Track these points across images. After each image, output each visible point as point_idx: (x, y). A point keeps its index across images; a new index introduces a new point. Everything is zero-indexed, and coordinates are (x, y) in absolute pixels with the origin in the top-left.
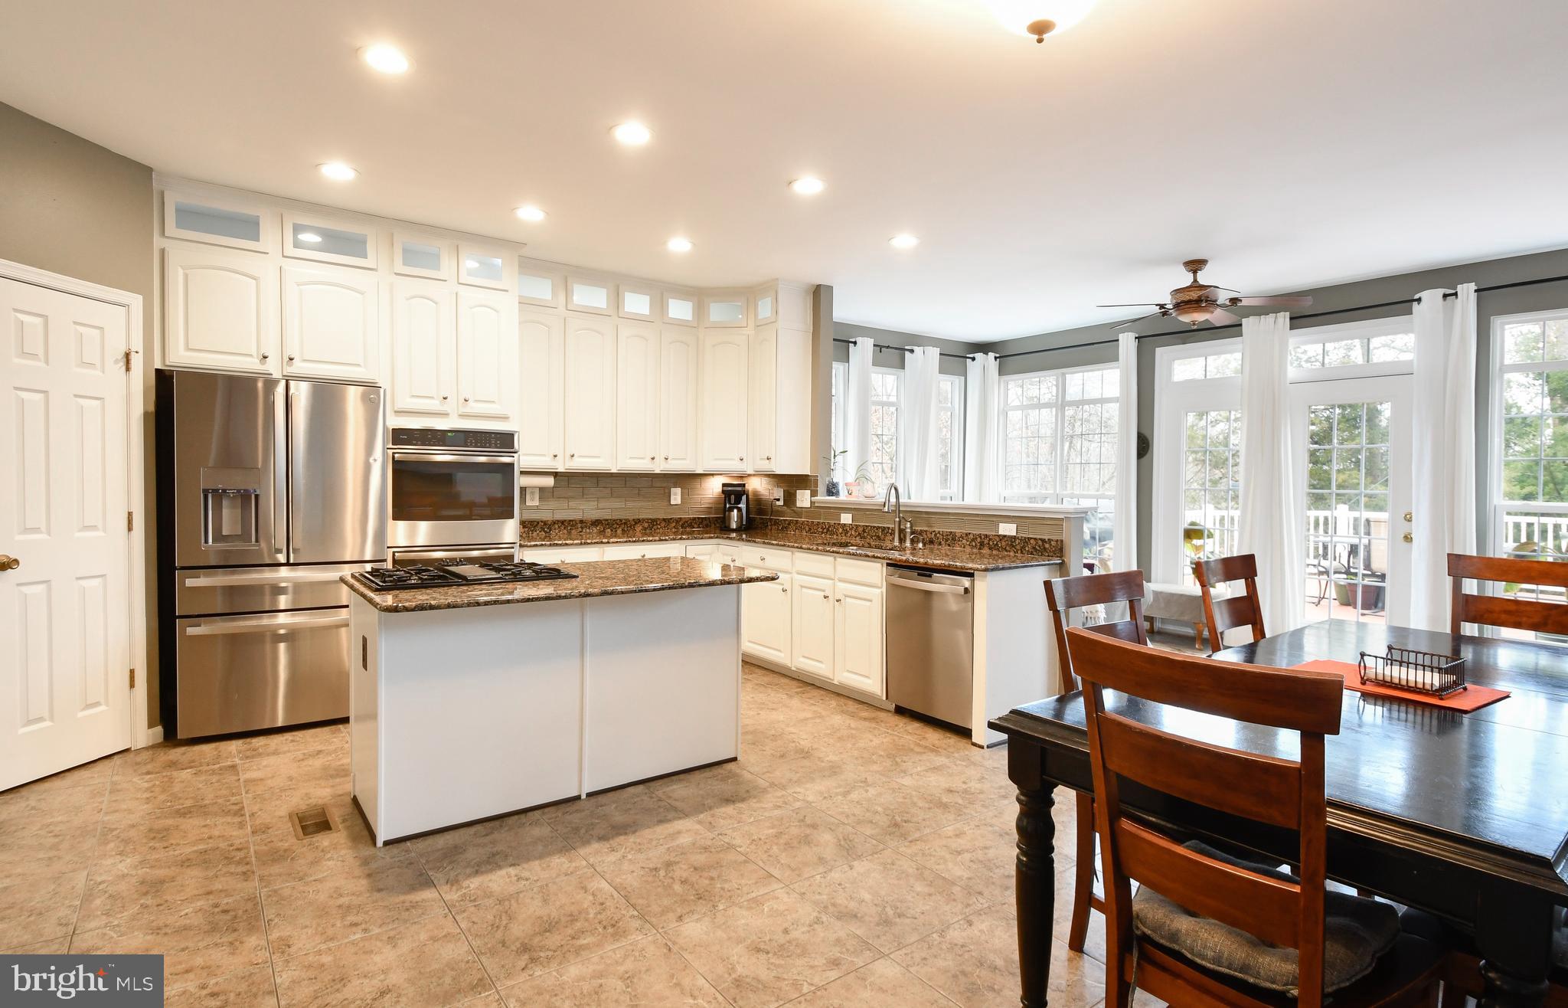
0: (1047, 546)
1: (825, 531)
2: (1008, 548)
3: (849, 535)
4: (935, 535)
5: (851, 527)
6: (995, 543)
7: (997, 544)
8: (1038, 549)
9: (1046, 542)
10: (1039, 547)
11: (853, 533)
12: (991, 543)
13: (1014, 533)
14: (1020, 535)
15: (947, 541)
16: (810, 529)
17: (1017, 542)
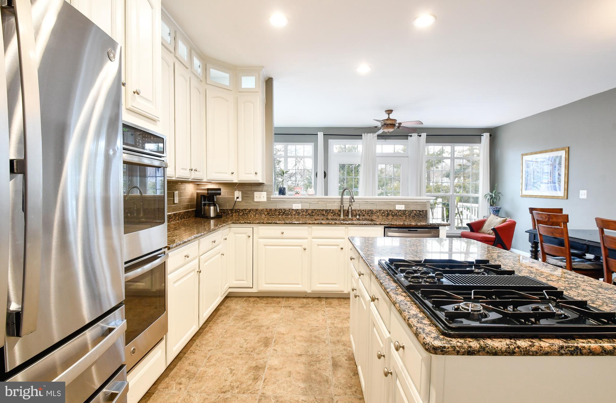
0: (421, 213)
1: (282, 214)
2: (402, 215)
3: (301, 214)
4: (361, 212)
5: (302, 210)
6: (395, 213)
7: (396, 214)
8: (417, 214)
9: (421, 212)
10: (418, 213)
11: (304, 213)
12: (393, 214)
13: (403, 209)
14: (406, 209)
15: (368, 214)
16: (268, 214)
17: (407, 212)
